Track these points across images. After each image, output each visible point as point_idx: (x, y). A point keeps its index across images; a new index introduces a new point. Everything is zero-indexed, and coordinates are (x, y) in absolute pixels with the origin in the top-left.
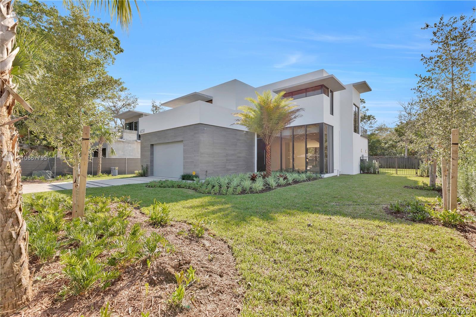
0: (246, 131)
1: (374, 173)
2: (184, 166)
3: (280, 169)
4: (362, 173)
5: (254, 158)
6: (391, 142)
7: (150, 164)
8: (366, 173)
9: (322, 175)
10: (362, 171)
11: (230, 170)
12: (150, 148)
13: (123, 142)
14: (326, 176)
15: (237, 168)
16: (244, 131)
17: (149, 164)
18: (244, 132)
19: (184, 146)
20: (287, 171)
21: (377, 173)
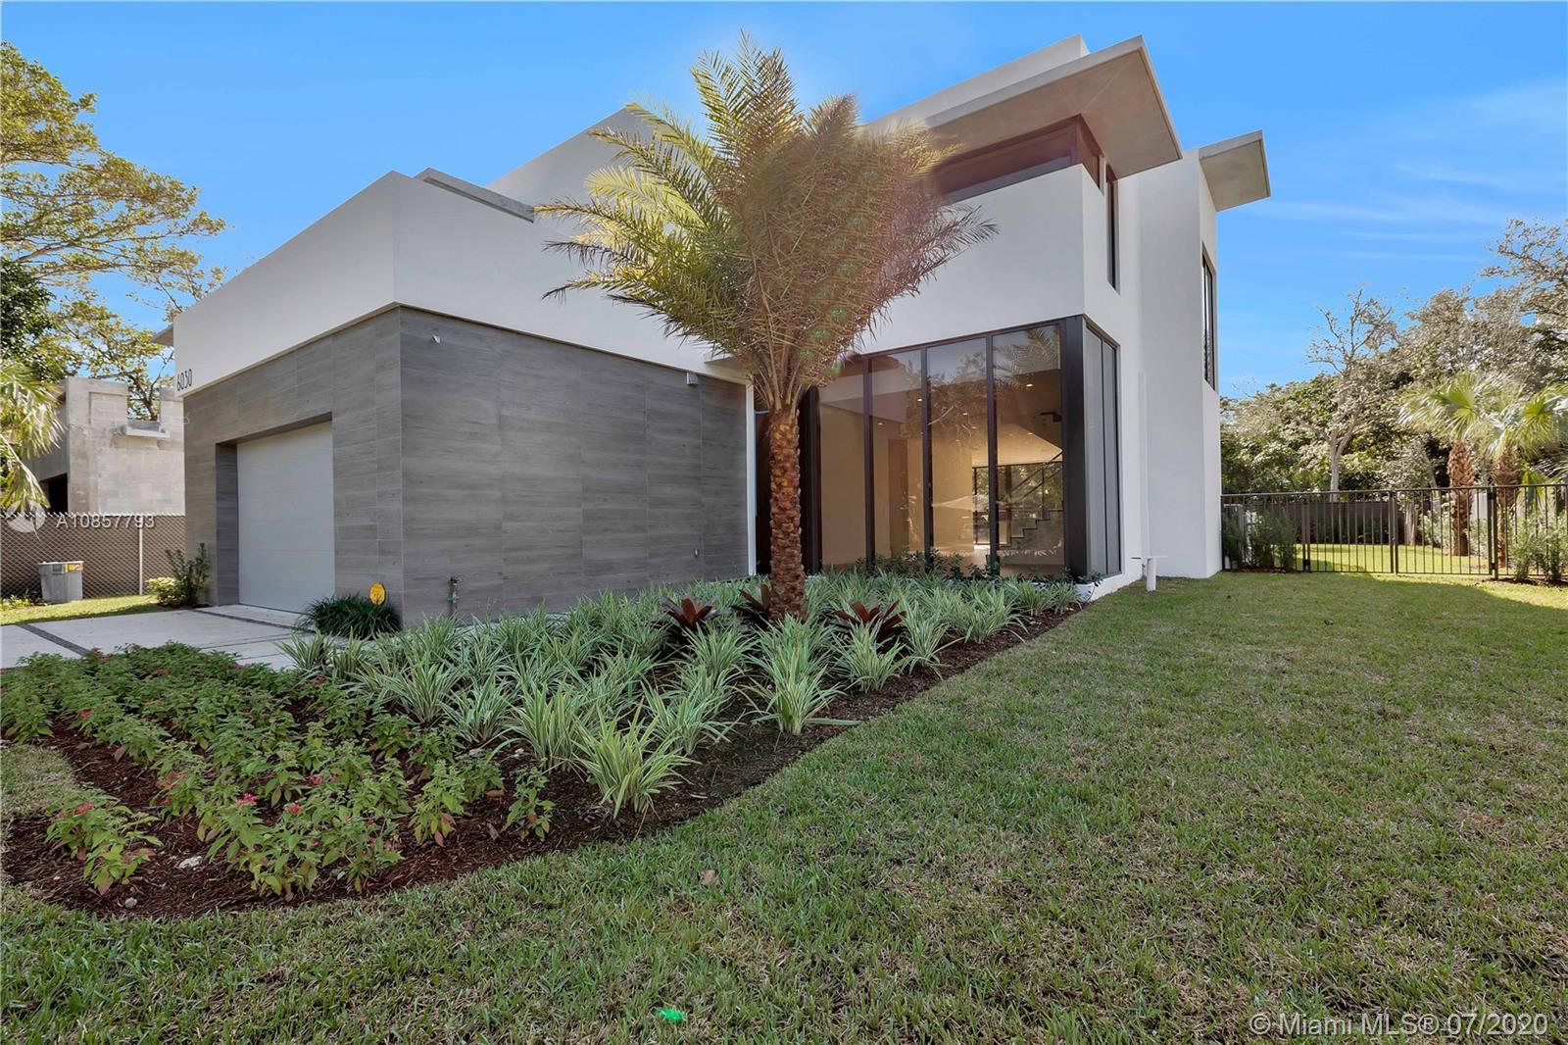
0: (698, 375)
1: (1288, 567)
2: (337, 552)
3: (864, 555)
4: (1227, 567)
5: (743, 505)
6: (1274, 446)
7: (214, 542)
8: (1252, 568)
9: (1081, 588)
10: (1227, 559)
11: (609, 567)
12: (214, 463)
13: (159, 442)
14: (1096, 591)
15: (652, 556)
16: (684, 372)
17: (211, 542)
18: (688, 380)
19: (337, 443)
20: (898, 567)
21: (1300, 567)
